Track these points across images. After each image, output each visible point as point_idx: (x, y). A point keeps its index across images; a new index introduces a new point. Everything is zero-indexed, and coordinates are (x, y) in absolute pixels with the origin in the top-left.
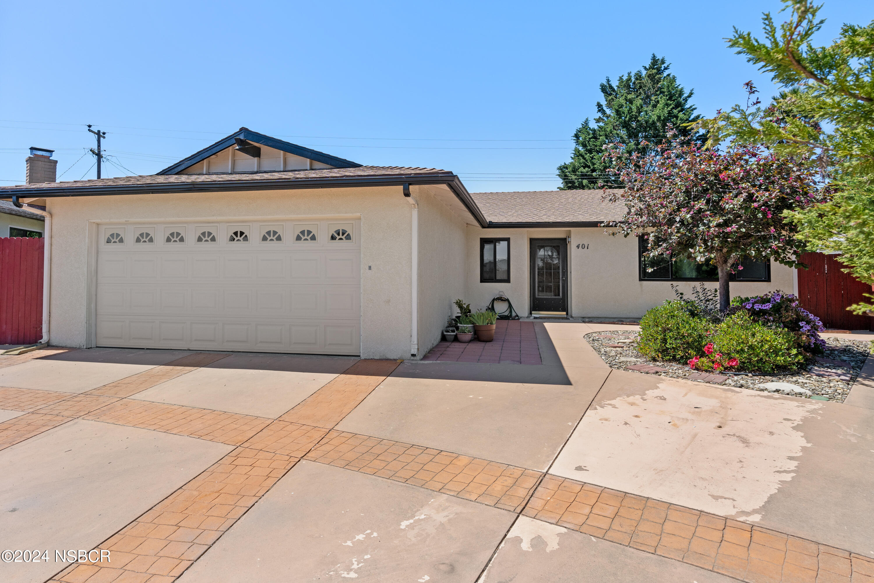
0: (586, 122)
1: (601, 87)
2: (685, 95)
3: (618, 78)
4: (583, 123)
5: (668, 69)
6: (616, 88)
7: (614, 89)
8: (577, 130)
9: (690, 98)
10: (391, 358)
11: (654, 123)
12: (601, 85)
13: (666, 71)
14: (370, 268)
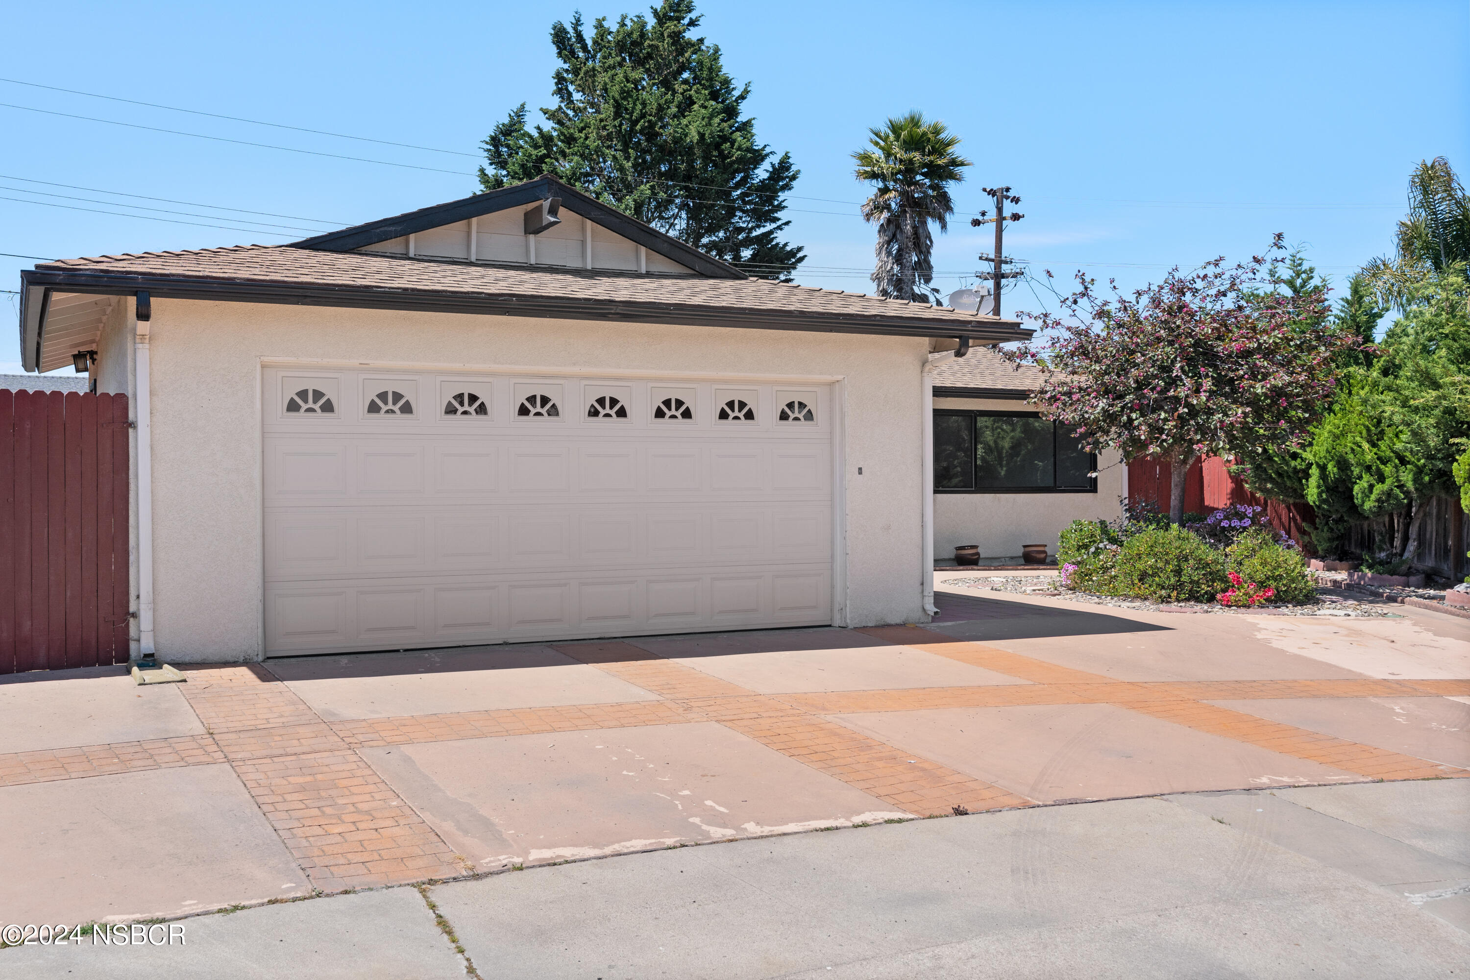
0: (519, 114)
1: (553, 32)
2: (736, 93)
3: (594, 23)
4: (513, 114)
5: (697, 25)
6: (589, 43)
7: (586, 45)
8: (498, 127)
9: (745, 101)
10: (893, 623)
11: (691, 148)
12: (554, 28)
13: (691, 28)
14: (860, 471)
